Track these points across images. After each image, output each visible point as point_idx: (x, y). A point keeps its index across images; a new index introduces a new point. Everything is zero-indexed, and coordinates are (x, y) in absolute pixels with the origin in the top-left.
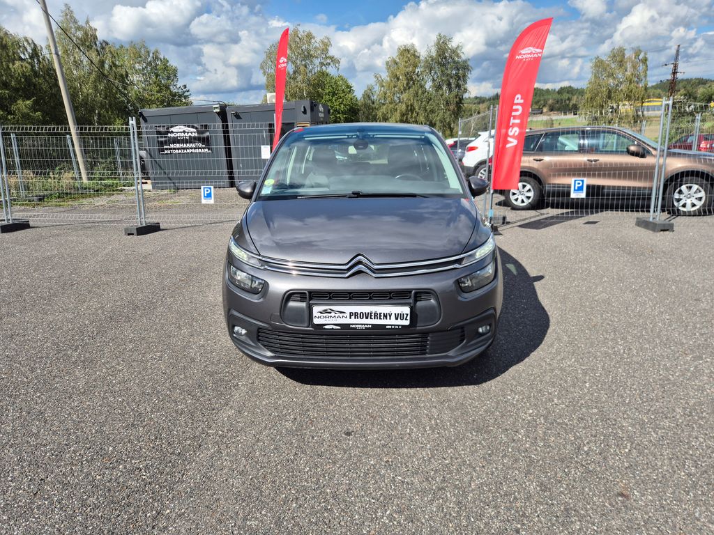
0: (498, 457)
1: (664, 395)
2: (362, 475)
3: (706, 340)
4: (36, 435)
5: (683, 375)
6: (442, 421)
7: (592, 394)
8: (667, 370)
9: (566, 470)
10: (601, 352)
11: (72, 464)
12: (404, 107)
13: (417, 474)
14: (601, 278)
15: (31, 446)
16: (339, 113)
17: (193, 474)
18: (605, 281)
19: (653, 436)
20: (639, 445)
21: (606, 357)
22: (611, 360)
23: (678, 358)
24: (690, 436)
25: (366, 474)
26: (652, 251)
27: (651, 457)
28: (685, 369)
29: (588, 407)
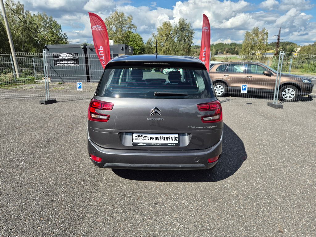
0: (225, 214)
1: (291, 184)
2: (165, 224)
3: (304, 159)
4: (6, 206)
5: (297, 174)
6: (198, 197)
7: (261, 184)
8: (290, 172)
9: (255, 220)
10: (261, 164)
11: (25, 221)
12: (165, 48)
13: (190, 223)
14: (257, 129)
15: (3, 212)
16: (136, 50)
17: (85, 225)
18: (259, 131)
19: (289, 203)
20: (284, 207)
21: (264, 166)
22: (267, 167)
23: (294, 166)
24: (304, 203)
25: (167, 224)
26: (276, 117)
27: (289, 213)
28: (298, 172)
29: (260, 190)
